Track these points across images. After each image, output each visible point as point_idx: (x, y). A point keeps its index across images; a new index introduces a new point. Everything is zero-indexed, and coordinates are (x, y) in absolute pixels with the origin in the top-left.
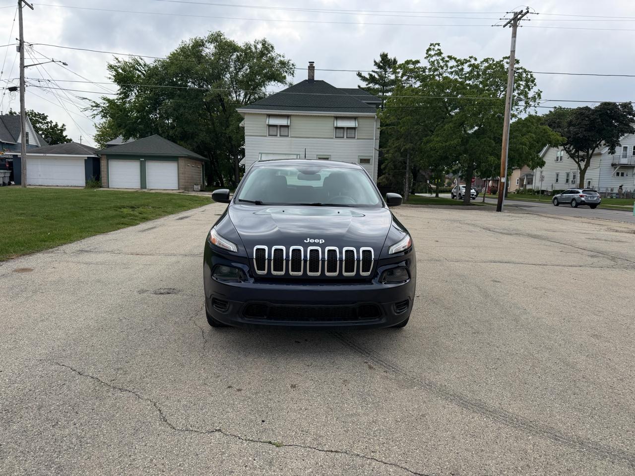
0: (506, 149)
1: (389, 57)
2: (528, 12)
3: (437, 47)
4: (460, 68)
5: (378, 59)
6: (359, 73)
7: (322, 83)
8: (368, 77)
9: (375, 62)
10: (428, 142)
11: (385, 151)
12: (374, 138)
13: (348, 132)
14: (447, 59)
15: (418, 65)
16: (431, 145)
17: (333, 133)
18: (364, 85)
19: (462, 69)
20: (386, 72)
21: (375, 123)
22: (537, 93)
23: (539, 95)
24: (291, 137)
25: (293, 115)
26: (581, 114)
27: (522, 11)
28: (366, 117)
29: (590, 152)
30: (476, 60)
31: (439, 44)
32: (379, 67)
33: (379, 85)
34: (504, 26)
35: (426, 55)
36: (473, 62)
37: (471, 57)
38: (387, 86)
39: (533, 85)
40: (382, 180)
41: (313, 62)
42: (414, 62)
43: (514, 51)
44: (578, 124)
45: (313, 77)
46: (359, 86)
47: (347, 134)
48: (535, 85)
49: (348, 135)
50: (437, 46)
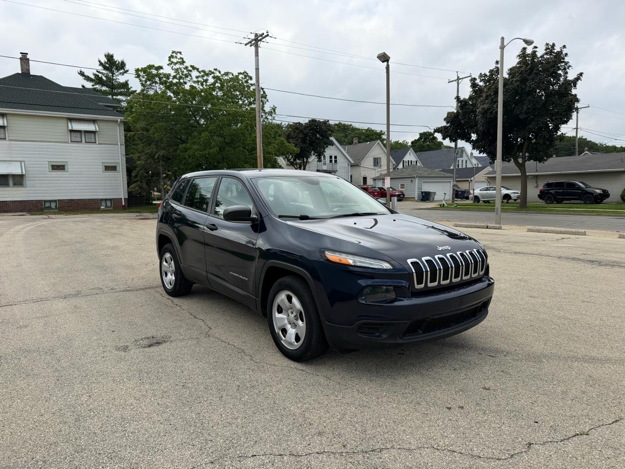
0: (261, 158)
1: (116, 58)
2: (268, 35)
3: (179, 56)
4: (205, 78)
5: (104, 60)
6: (81, 72)
7: (41, 79)
8: (93, 77)
9: (100, 61)
10: (186, 150)
11: (137, 158)
12: (119, 144)
13: (87, 137)
14: (190, 68)
15: (161, 71)
16: (190, 152)
17: (68, 137)
18: (89, 85)
19: (206, 81)
20: (113, 74)
21: (118, 127)
22: (273, 108)
23: (274, 111)
24: (10, 140)
25: (10, 114)
26: (297, 128)
27: (263, 34)
28: (107, 121)
29: (305, 160)
30: (220, 72)
31: (180, 53)
32: (105, 68)
33: (107, 87)
34: (246, 45)
35: (168, 62)
36: (217, 74)
37: (216, 70)
38: (115, 89)
39: (266, 101)
40: (134, 188)
41: (27, 54)
42: (157, 67)
43: (258, 69)
44: (295, 138)
45: (29, 70)
46: (83, 86)
47: (85, 138)
48: (267, 101)
49: (87, 139)
50: (179, 54)
